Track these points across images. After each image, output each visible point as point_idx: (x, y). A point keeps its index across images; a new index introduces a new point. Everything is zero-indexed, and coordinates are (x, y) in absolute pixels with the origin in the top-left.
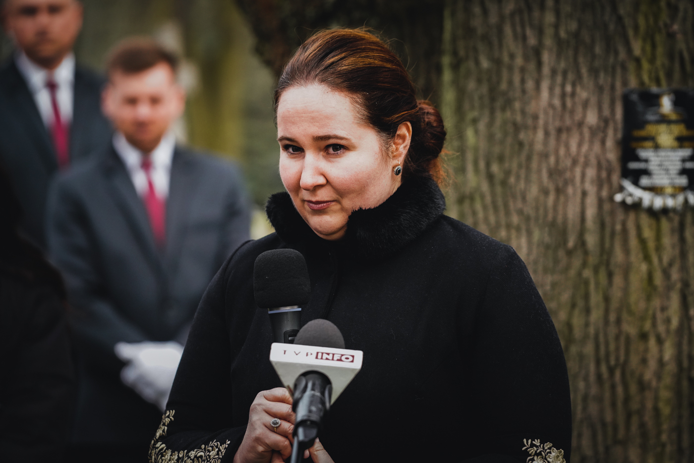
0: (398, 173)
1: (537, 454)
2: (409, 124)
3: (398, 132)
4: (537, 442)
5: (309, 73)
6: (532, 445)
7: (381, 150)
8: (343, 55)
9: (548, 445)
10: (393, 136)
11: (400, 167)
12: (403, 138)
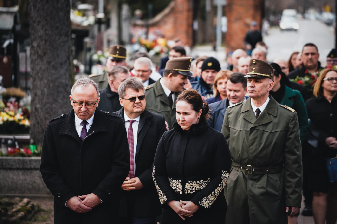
0: (199, 119)
1: (224, 174)
2: (202, 109)
3: (200, 111)
4: (224, 171)
5: (183, 99)
6: (224, 172)
7: (196, 115)
8: (189, 96)
9: (226, 172)
10: (198, 112)
11: (199, 118)
12: (200, 112)
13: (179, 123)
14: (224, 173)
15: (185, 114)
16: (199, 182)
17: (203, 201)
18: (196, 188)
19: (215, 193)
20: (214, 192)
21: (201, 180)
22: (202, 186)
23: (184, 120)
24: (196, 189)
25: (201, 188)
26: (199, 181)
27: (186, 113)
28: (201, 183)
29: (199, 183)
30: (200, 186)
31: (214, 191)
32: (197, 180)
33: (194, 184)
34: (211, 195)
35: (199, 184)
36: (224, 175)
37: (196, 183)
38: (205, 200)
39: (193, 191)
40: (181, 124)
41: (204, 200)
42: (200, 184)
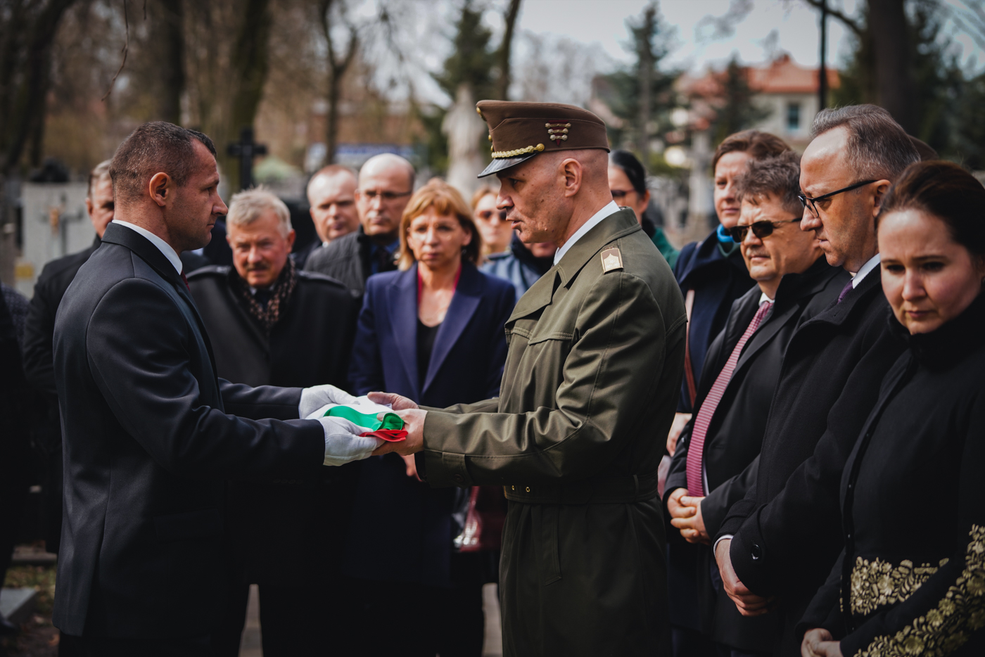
13: (898, 314)
14: (976, 537)
15: (926, 265)
16: (893, 568)
17: (872, 649)
18: (880, 594)
19: (926, 623)
20: (922, 620)
21: (903, 563)
22: (908, 588)
23: (921, 293)
24: (878, 598)
25: (902, 600)
26: (896, 565)
27: (929, 261)
28: (901, 574)
29: (891, 573)
30: (896, 586)
31: (925, 615)
32: (884, 559)
33: (873, 576)
34: (909, 633)
35: (894, 579)
36: (974, 548)
37: (878, 571)
38: (882, 647)
39: (871, 607)
40: (908, 315)
41: (879, 646)
42: (898, 580)
